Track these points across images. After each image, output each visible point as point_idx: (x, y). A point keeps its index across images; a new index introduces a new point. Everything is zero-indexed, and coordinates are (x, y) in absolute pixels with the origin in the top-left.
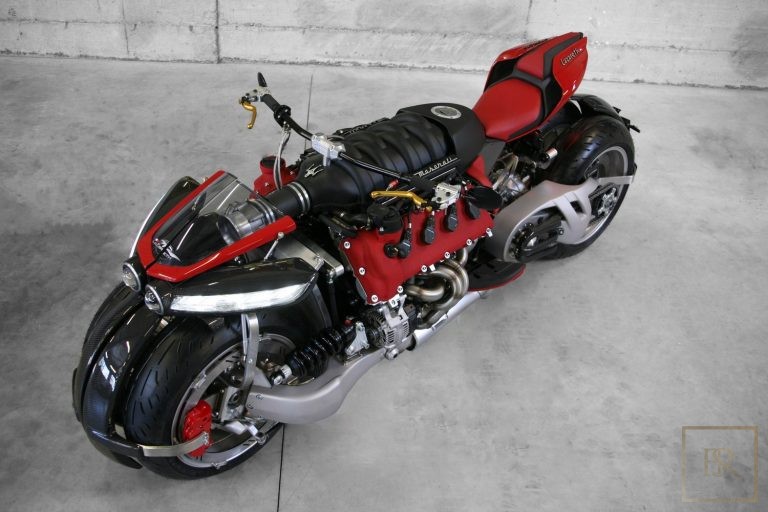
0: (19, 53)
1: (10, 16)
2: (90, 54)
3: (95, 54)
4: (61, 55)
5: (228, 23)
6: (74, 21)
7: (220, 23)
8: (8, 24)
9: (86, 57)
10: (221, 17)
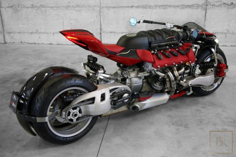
0: (38, 44)
1: (36, 32)
2: (60, 43)
3: (62, 43)
4: (51, 44)
5: (104, 32)
6: (56, 33)
7: (102, 32)
8: (36, 34)
9: (59, 44)
10: (102, 30)
